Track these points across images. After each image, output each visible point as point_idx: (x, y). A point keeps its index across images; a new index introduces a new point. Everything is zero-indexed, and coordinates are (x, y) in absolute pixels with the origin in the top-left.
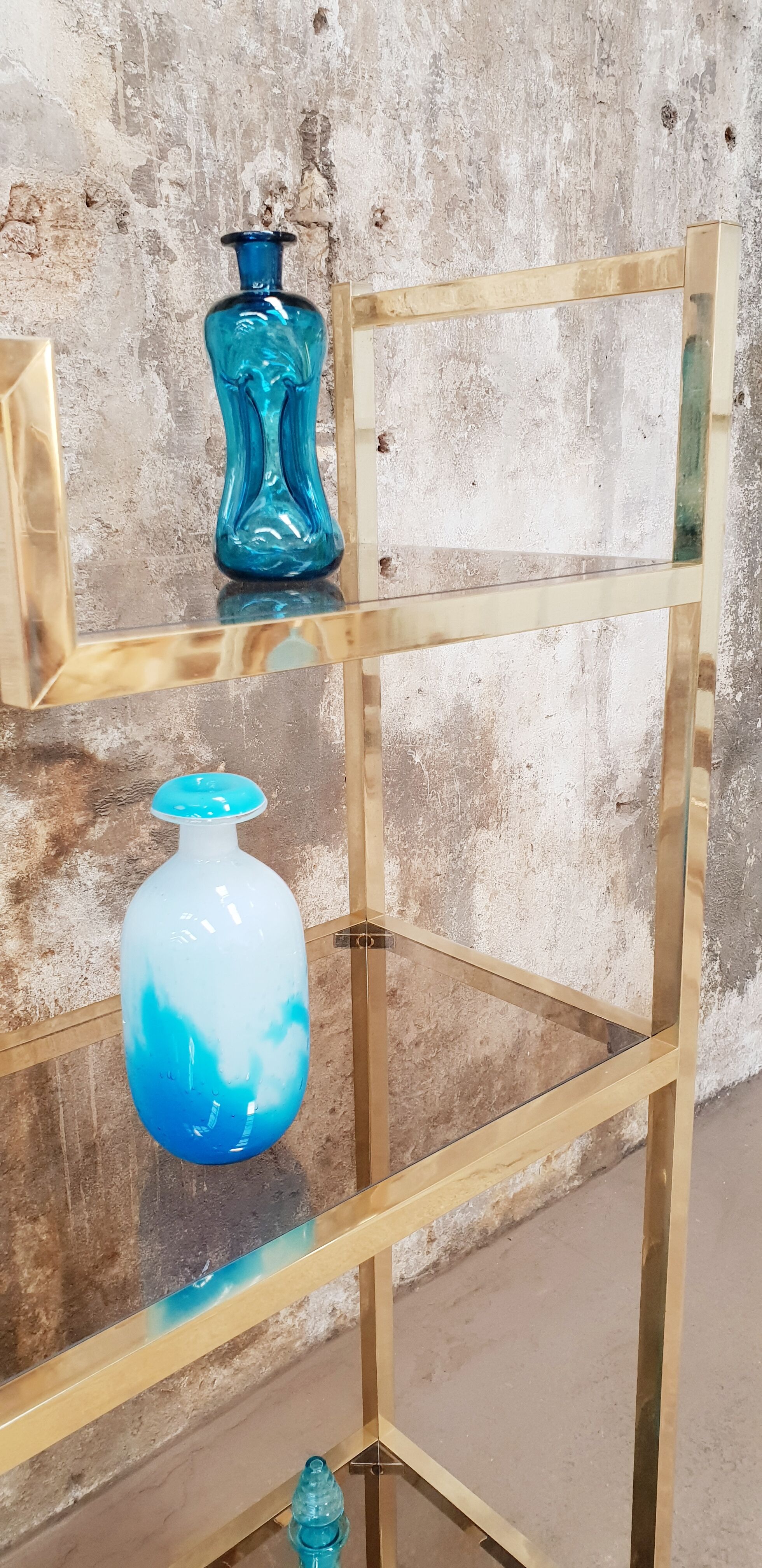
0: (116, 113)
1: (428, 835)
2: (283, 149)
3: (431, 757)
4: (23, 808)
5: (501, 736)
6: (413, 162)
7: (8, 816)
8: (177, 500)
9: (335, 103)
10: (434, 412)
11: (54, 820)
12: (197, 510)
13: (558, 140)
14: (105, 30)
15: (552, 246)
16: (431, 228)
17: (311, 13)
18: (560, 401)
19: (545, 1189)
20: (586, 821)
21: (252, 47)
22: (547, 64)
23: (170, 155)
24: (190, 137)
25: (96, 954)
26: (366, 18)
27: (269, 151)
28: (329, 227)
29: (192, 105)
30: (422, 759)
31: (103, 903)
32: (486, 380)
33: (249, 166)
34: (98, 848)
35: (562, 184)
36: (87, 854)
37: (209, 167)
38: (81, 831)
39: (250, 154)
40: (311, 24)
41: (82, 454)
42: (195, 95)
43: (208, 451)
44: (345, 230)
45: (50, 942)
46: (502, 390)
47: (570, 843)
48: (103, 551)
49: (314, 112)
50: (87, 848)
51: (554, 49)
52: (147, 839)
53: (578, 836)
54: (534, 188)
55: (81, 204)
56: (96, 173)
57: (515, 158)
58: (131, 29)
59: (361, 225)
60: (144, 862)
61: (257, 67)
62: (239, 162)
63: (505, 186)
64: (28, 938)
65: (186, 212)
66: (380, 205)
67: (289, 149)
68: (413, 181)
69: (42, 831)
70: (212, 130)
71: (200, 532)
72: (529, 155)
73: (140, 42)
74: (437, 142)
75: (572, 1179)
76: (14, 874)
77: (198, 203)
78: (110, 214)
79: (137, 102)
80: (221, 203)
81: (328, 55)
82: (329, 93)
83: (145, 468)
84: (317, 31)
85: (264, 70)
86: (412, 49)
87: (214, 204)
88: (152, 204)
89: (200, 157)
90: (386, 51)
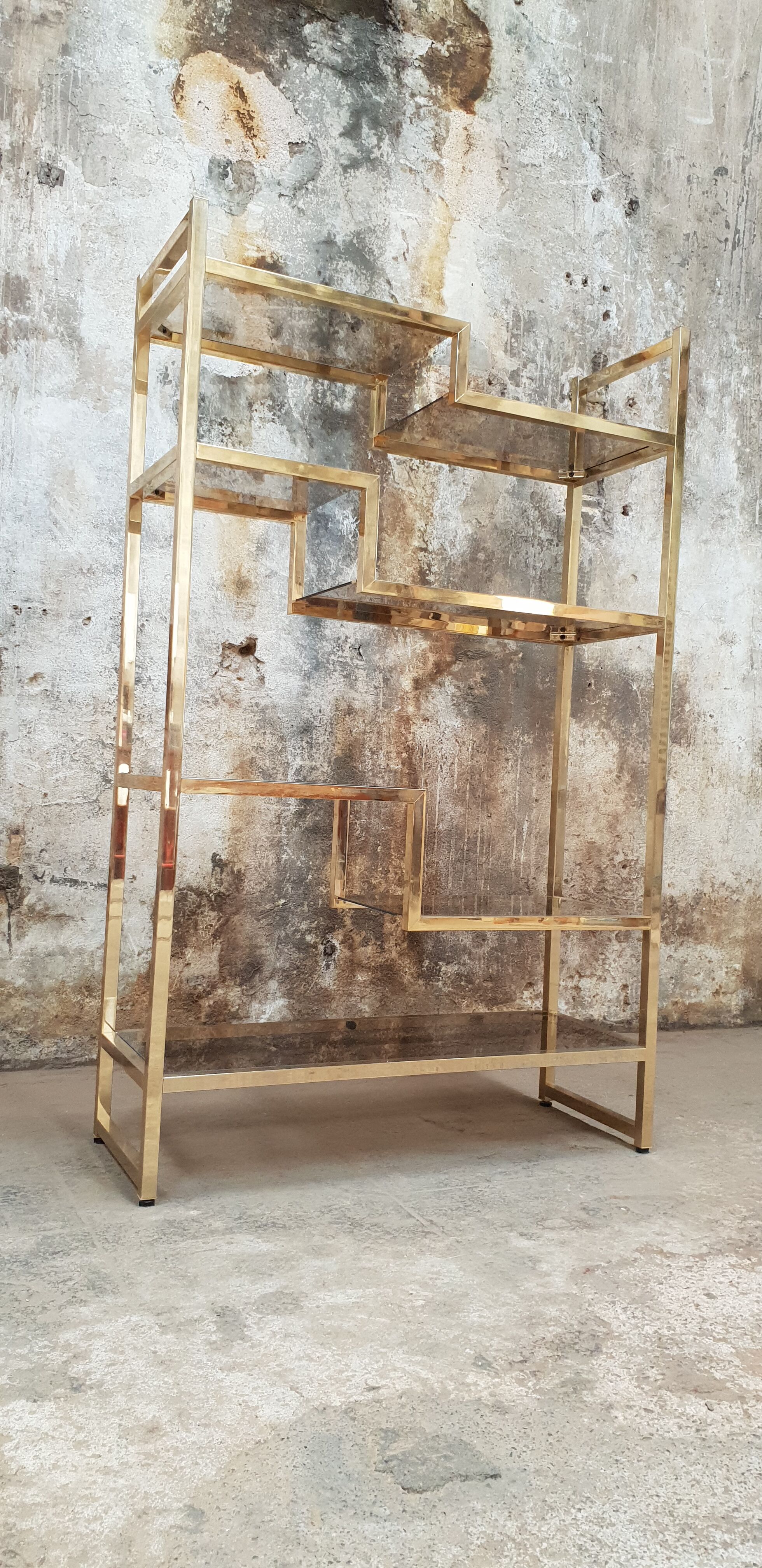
0: (506, 348)
1: (639, 735)
2: (582, 367)
3: (643, 689)
4: (425, 644)
5: (692, 691)
6: (651, 379)
7: (417, 646)
8: (514, 517)
9: (611, 350)
10: (657, 500)
11: (438, 655)
12: (523, 524)
13: (739, 375)
14: (506, 317)
15: (734, 426)
16: (660, 410)
17: (602, 312)
18: (738, 507)
19: (714, 1012)
20: (754, 766)
21: (572, 325)
22: (733, 338)
23: (528, 367)
24: (538, 359)
25: (448, 730)
26: (630, 315)
27: (575, 368)
28: (604, 405)
29: (540, 347)
30: (638, 688)
31: (454, 705)
32: (689, 489)
33: (565, 374)
34: (455, 676)
35: (741, 396)
36: (450, 677)
37: (545, 372)
38: (449, 665)
39: (566, 368)
40: (601, 317)
41: (473, 488)
42: (542, 343)
43: (532, 498)
44: (612, 406)
45: (428, 715)
46: (700, 495)
47: (741, 777)
48: (476, 533)
49: (600, 353)
50: (450, 674)
51: (737, 332)
52: (479, 680)
53: (746, 774)
54: (723, 396)
55: (486, 383)
56: (494, 371)
57: (712, 380)
58: (517, 317)
59: (621, 404)
60: (476, 691)
61: (573, 333)
62: (560, 371)
63: (705, 393)
64: (418, 708)
65: (533, 390)
66: (632, 396)
67: (586, 368)
68: (651, 387)
69: (432, 658)
70: (549, 358)
71: (523, 534)
72: (721, 380)
73: (520, 321)
74: (665, 370)
75: (735, 1017)
76: (416, 675)
77: (539, 387)
78: (498, 388)
79: (516, 345)
80: (550, 388)
81: (609, 329)
82: (608, 345)
83: (500, 499)
84: (604, 320)
85: (576, 334)
86: (654, 328)
87: (546, 388)
88: (518, 385)
89: (542, 368)
90: (640, 329)
